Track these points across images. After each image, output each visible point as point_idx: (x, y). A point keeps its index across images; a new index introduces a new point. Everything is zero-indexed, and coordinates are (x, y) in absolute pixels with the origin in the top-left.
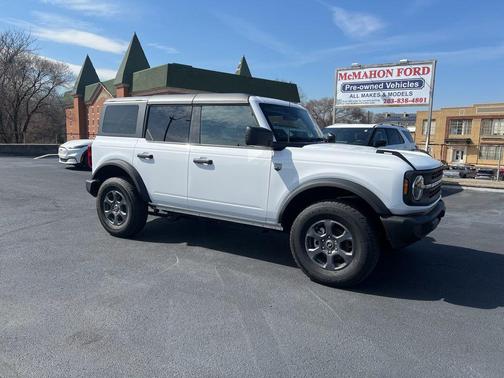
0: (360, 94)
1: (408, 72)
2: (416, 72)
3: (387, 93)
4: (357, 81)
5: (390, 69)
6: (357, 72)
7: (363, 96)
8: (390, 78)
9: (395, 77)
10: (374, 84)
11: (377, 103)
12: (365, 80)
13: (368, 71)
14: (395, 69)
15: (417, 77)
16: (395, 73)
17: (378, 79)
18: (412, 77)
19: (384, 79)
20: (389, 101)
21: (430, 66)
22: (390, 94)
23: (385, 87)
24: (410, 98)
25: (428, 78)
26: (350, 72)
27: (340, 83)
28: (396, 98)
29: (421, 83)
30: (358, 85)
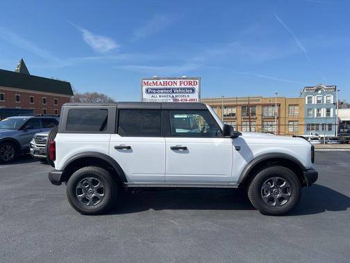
0: (158, 95)
1: (186, 83)
2: (190, 84)
3: (174, 95)
4: (155, 87)
5: (175, 81)
6: (155, 81)
7: (160, 96)
8: (175, 86)
9: (178, 86)
10: (167, 89)
11: (169, 101)
12: (160, 87)
13: (162, 81)
14: (178, 81)
15: (191, 86)
16: (178, 83)
17: (168, 87)
18: (188, 86)
19: (172, 86)
20: (176, 100)
21: (197, 81)
22: (176, 96)
23: (173, 92)
24: (188, 99)
25: (197, 88)
26: (150, 81)
27: (145, 88)
28: (180, 99)
29: (193, 90)
30: (156, 90)
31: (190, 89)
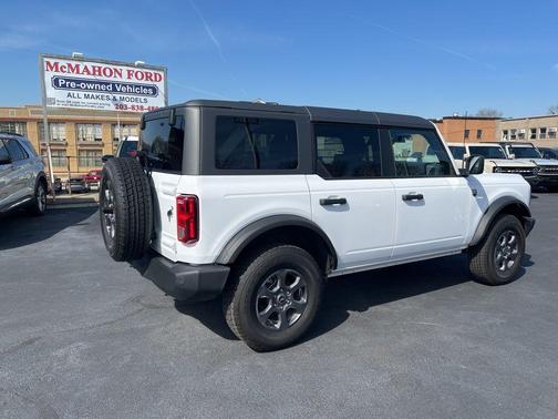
0: (82, 94)
1: (139, 75)
2: (148, 77)
3: (118, 97)
4: (74, 75)
5: (118, 68)
6: (74, 64)
7: (87, 97)
8: (118, 79)
9: (124, 79)
10: (101, 83)
11: (106, 108)
12: (85, 76)
13: (90, 65)
14: (124, 70)
15: (149, 83)
16: (125, 74)
17: (103, 78)
18: (144, 82)
19: (112, 79)
20: (121, 107)
21: (162, 74)
22: (122, 99)
23: (114, 90)
24: (146, 106)
25: (160, 85)
26: (62, 63)
27: (49, 76)
28: (129, 104)
29: (155, 91)
30: (78, 81)
31: (148, 88)
